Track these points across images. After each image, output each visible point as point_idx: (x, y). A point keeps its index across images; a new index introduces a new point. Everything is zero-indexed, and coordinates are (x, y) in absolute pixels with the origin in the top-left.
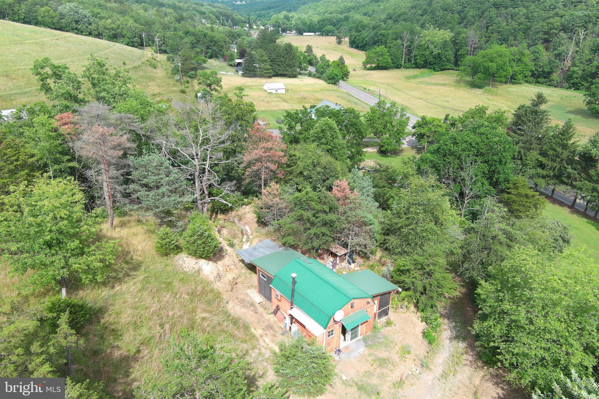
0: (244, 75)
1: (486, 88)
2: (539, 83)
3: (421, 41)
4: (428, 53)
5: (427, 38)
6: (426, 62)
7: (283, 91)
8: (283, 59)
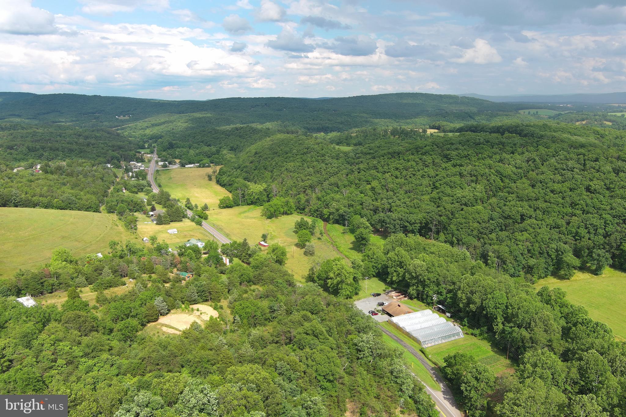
0: (157, 224)
1: (273, 219)
2: (301, 213)
3: (249, 192)
4: (252, 197)
5: (251, 190)
6: (252, 202)
7: (177, 233)
8: (174, 214)
